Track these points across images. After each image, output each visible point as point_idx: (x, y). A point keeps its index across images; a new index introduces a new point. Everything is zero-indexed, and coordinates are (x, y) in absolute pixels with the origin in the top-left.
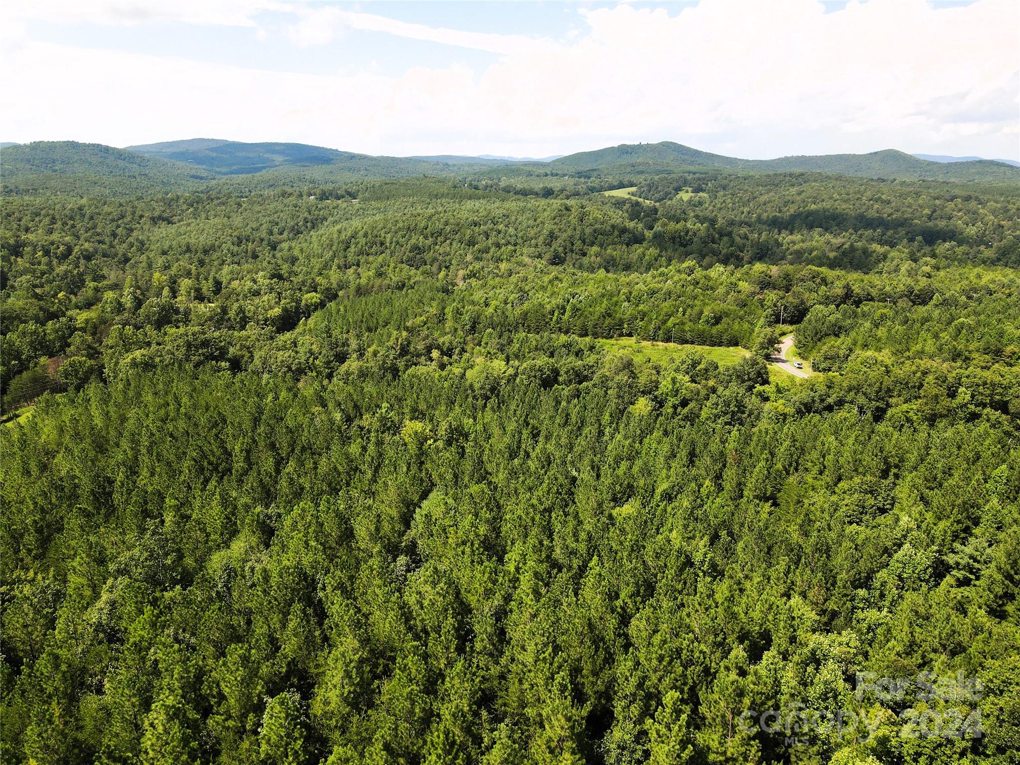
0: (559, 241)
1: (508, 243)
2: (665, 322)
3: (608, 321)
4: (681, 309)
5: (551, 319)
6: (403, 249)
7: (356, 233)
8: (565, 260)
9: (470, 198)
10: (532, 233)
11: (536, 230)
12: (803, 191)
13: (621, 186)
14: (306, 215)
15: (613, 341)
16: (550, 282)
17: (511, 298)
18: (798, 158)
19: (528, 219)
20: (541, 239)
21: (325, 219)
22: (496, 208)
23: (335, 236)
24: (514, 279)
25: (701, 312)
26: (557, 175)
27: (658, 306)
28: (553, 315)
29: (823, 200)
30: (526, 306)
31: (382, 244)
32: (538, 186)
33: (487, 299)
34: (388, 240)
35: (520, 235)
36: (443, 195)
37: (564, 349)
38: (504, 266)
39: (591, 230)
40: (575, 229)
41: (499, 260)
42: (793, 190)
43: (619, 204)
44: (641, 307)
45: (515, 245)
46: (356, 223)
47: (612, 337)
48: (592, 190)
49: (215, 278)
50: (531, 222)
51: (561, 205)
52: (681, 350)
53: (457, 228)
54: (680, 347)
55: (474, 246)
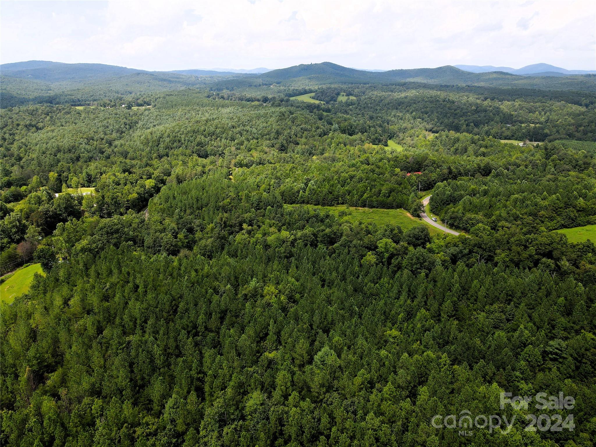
0: (283, 136)
1: (254, 138)
2: (362, 196)
3: (330, 196)
4: (369, 188)
5: (298, 196)
6: (193, 144)
7: (163, 135)
8: (288, 148)
10: (266, 131)
11: (268, 129)
13: (305, 93)
14: (124, 120)
15: (333, 208)
18: (399, 71)
19: (263, 122)
20: (272, 135)
22: (243, 116)
23: (149, 136)
25: (380, 191)
26: (266, 85)
27: (356, 186)
28: (299, 193)
29: (419, 102)
30: (283, 188)
31: (179, 141)
32: (260, 95)
34: (183, 139)
35: (259, 132)
37: (314, 218)
38: (254, 154)
39: (299, 129)
40: (290, 128)
44: (347, 187)
45: (258, 139)
46: (161, 128)
47: (333, 205)
48: (290, 96)
49: (86, 172)
50: (265, 124)
51: (280, 113)
52: (372, 212)
53: (223, 130)
54: (371, 210)
55: (234, 141)
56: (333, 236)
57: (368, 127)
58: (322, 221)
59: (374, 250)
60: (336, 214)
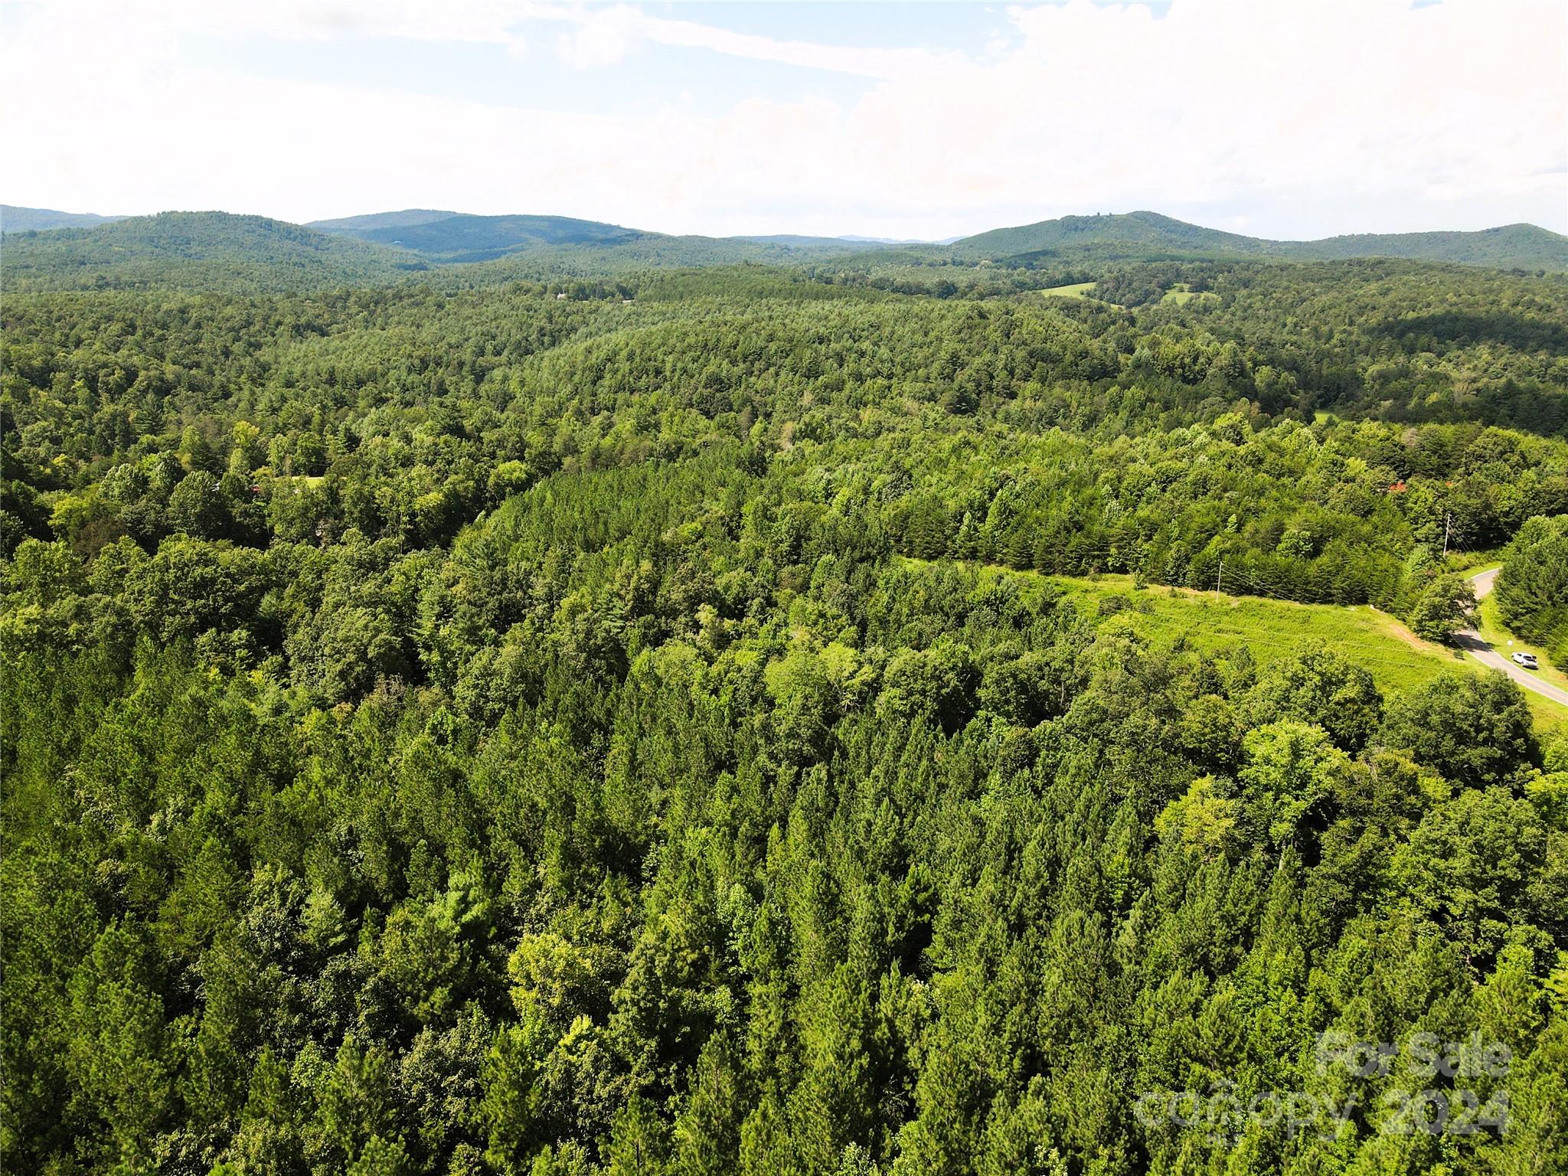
0: (968, 371)
1: (878, 373)
2: (1200, 546)
3: (1076, 539)
4: (1233, 518)
5: (957, 530)
6: (693, 382)
7: (616, 354)
8: (978, 405)
9: (817, 297)
10: (920, 355)
11: (926, 351)
12: (1389, 290)
13: (1069, 280)
14: (544, 323)
15: (1085, 583)
16: (954, 450)
17: (876, 484)
18: (1362, 237)
19: (914, 332)
20: (936, 367)
21: (574, 330)
22: (859, 313)
23: (580, 358)
24: (884, 441)
25: (1280, 529)
26: (962, 263)
27: (1181, 510)
28: (961, 521)
29: (1428, 305)
30: (905, 501)
31: (658, 372)
32: (931, 280)
33: (829, 482)
34: (668, 366)
35: (898, 360)
36: (771, 293)
37: (986, 610)
38: (867, 415)
39: (1024, 353)
40: (996, 351)
41: (860, 403)
42: (1373, 287)
43: (1070, 309)
44: (1144, 511)
45: (890, 377)
46: (619, 337)
47: (1084, 573)
48: (1022, 286)
49: (348, 430)
50: (919, 338)
51: (972, 309)
52: (1239, 610)
53: (788, 347)
54: (1235, 602)
55: (817, 378)
56: (1043, 685)
57: (1250, 364)
58: (1019, 622)
59: (1231, 770)
60: (1093, 603)
